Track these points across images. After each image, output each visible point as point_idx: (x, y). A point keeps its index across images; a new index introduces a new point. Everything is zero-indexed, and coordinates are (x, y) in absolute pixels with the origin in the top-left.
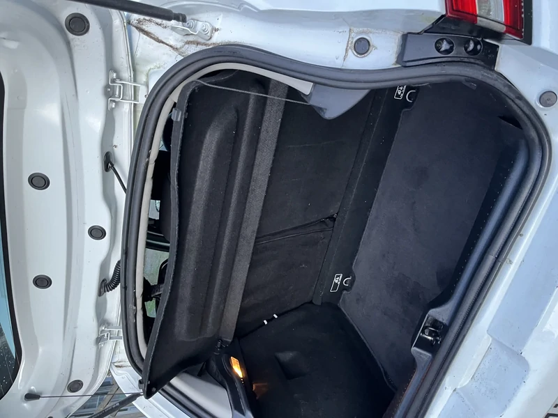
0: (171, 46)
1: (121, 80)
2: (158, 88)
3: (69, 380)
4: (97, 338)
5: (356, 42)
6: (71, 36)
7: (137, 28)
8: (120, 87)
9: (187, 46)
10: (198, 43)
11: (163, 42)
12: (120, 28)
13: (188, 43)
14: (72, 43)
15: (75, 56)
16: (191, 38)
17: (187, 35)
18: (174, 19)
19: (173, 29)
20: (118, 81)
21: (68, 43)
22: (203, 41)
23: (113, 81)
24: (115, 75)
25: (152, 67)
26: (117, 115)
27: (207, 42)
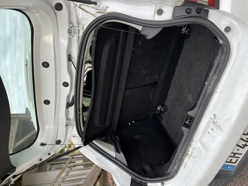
0: (92, 14)
1: (74, 27)
2: (87, 29)
3: (56, 140)
4: (66, 125)
5: (158, 10)
6: (56, 11)
7: (79, 7)
8: (73, 30)
9: (97, 13)
10: (101, 13)
11: (89, 13)
12: (73, 8)
13: (98, 12)
14: (57, 14)
15: (58, 18)
16: (99, 11)
17: (97, 9)
18: (93, 4)
19: (92, 7)
20: (73, 27)
21: (56, 14)
22: (103, 12)
23: (71, 28)
24: (72, 25)
25: (85, 22)
26: (72, 40)
27: (105, 12)
